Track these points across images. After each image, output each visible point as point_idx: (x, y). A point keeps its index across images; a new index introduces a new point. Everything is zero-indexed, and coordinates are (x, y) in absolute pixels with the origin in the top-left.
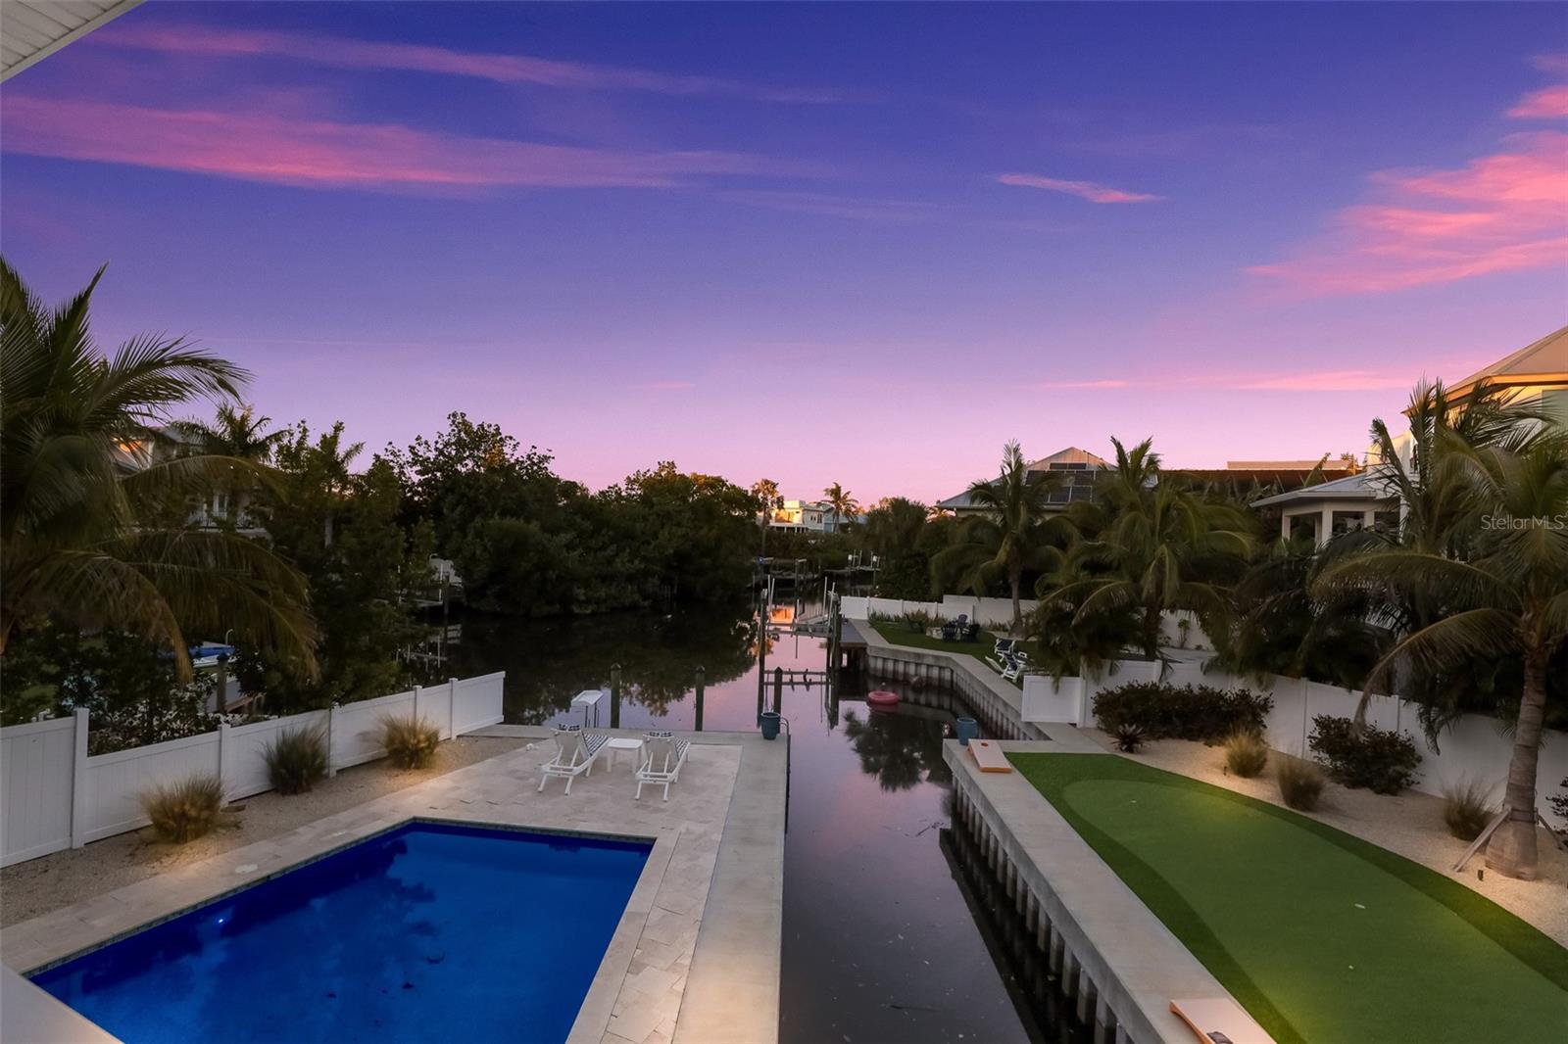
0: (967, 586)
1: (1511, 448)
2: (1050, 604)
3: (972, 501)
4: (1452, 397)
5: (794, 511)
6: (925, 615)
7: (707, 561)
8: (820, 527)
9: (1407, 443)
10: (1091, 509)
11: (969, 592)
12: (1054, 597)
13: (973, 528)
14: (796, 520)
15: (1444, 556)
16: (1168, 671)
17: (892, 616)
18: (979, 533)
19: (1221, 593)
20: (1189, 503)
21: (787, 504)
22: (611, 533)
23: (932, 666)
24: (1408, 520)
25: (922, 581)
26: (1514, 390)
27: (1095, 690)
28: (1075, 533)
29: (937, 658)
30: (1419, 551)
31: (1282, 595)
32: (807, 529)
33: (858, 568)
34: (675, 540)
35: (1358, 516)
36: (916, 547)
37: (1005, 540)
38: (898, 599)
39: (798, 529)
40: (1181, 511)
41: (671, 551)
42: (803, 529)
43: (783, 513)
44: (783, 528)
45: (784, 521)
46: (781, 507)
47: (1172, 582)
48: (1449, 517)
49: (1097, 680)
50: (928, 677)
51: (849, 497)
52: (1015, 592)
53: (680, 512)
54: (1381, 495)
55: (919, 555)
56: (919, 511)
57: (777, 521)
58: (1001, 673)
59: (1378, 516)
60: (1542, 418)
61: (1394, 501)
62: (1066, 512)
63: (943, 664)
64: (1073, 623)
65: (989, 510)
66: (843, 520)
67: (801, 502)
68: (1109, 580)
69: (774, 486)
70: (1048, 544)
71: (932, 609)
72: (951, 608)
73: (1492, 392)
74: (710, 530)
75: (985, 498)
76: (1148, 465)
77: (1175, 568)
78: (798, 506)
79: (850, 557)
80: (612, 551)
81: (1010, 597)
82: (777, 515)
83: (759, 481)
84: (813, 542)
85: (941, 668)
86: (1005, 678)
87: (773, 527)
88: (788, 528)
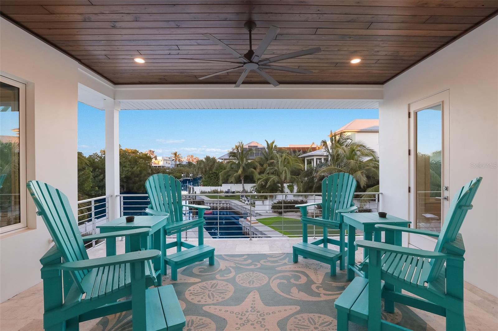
0: (231, 181)
1: (346, 146)
2: (260, 183)
3: (230, 157)
4: (337, 133)
5: (160, 160)
6: (217, 190)
7: (137, 179)
8: (169, 166)
9: (329, 144)
10: (261, 158)
11: (231, 183)
12: (261, 181)
13: (231, 165)
14: (161, 164)
15: (336, 167)
16: (287, 197)
17: (207, 192)
18: (233, 166)
19: (297, 178)
20: (290, 157)
21: (158, 158)
22: (100, 171)
23: (224, 204)
24: (330, 160)
25: (216, 180)
26: (347, 133)
27: (272, 203)
28: (258, 165)
29: (225, 201)
30: (333, 167)
31: (309, 177)
32: (165, 166)
33: (185, 178)
34: (124, 172)
35: (320, 159)
36: (214, 171)
37: (241, 167)
38: (209, 186)
39: (162, 166)
40: (288, 159)
41: (124, 176)
42: (164, 166)
43: (156, 162)
44: (157, 166)
45: (156, 164)
46: (156, 159)
47: (289, 176)
48: (337, 159)
49: (272, 201)
50: (223, 207)
51: (180, 155)
52: (243, 182)
53: (125, 162)
54: (325, 155)
55: (215, 173)
56: (214, 160)
57: (154, 164)
58: (245, 203)
59: (324, 159)
60: (351, 140)
61: (327, 156)
62: (256, 159)
63: (227, 203)
64: (267, 187)
65: (235, 159)
66: (178, 163)
67: (162, 157)
68: (272, 176)
69: (153, 152)
70: (251, 168)
71: (219, 188)
72: (225, 187)
73: (343, 133)
74: (137, 168)
75: (233, 156)
76: (275, 147)
77: (289, 173)
78: (161, 159)
79: (182, 175)
80: (102, 177)
81: (241, 183)
82: (154, 162)
83: (148, 150)
84: (168, 171)
85: (227, 204)
86: (246, 204)
87: (153, 166)
88: (158, 166)
